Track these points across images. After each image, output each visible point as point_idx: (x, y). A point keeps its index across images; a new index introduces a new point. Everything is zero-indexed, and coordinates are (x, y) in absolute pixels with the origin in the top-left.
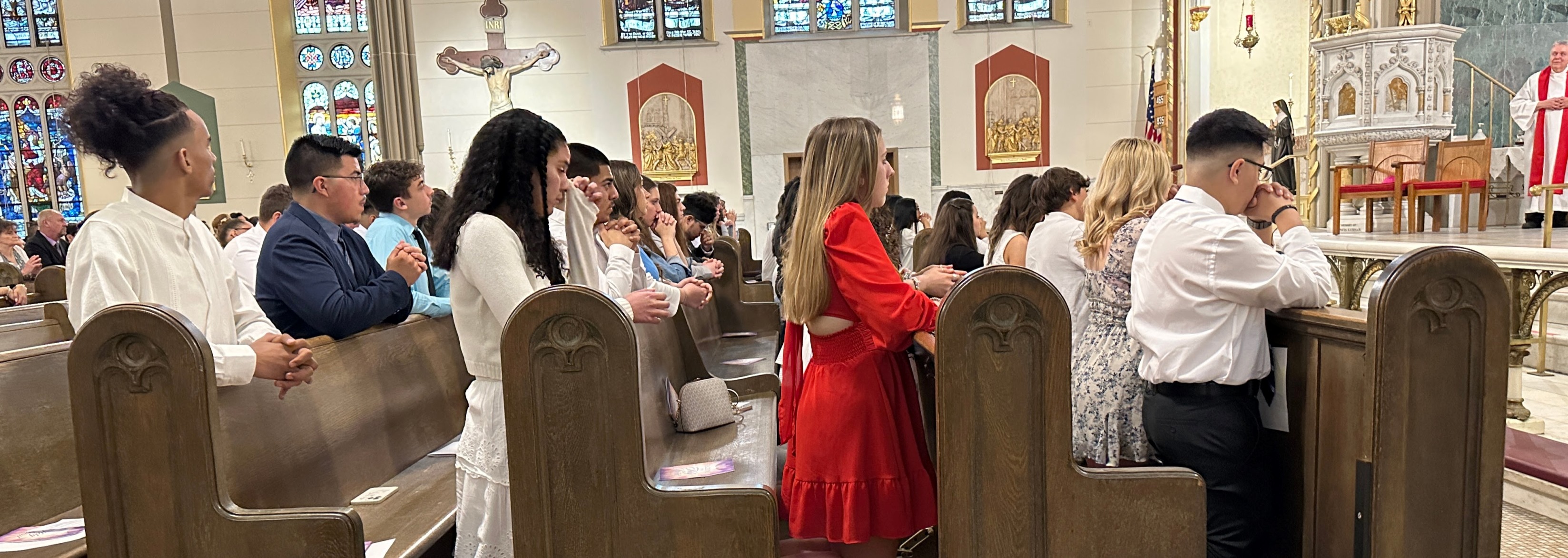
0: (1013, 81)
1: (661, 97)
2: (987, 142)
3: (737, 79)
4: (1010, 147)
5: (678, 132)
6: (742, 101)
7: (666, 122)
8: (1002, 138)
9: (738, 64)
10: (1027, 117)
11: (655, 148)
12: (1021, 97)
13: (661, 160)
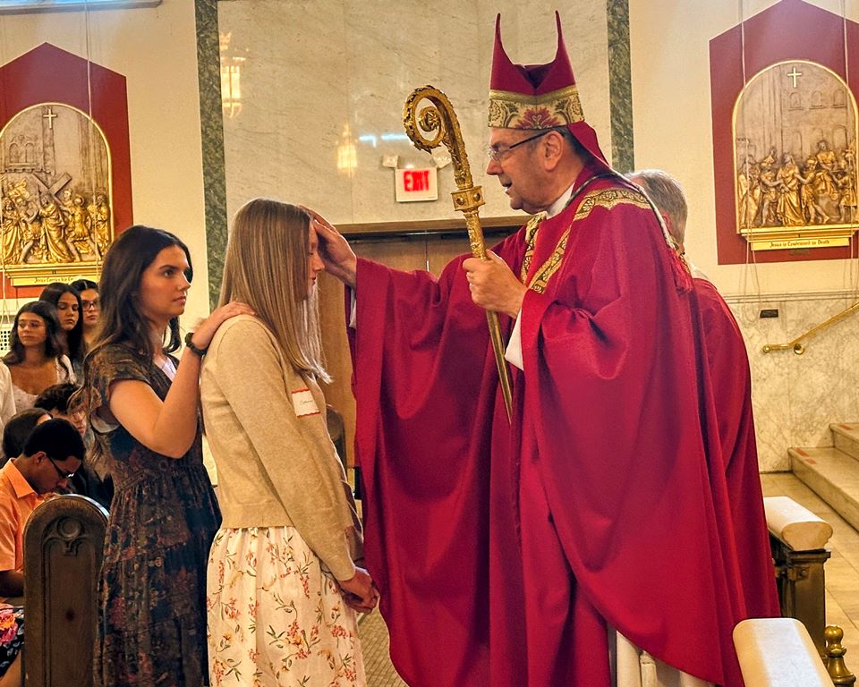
0: (795, 74)
1: (40, 113)
2: (741, 205)
3: (199, 73)
4: (789, 215)
5: (73, 185)
6: (210, 119)
7: (49, 163)
8: (772, 196)
9: (201, 43)
10: (828, 150)
11: (25, 218)
12: (814, 107)
13: (37, 241)
